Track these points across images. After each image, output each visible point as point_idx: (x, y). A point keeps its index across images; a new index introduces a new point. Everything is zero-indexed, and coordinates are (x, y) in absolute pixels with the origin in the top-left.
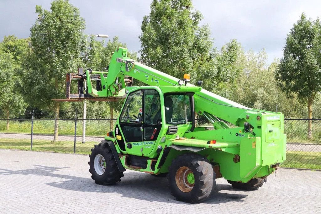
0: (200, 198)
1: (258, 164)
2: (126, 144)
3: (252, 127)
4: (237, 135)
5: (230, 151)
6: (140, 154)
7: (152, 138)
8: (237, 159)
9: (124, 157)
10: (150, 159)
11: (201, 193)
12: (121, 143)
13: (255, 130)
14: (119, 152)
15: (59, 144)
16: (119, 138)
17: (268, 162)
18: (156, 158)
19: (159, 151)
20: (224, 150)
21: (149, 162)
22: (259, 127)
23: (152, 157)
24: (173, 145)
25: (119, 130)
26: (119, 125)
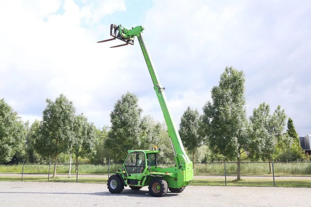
0: (163, 194)
1: (184, 181)
2: (127, 174)
3: (182, 167)
4: (176, 170)
5: (173, 176)
6: (135, 179)
7: (141, 172)
8: (176, 179)
9: (127, 180)
10: (139, 180)
11: (163, 192)
12: (125, 174)
13: (183, 168)
14: (124, 178)
15: (57, 178)
16: (124, 172)
17: (187, 180)
18: (142, 180)
19: (144, 177)
20: (171, 176)
21: (139, 182)
22: (185, 167)
23: (140, 180)
24: (151, 174)
25: (124, 169)
26: (124, 167)
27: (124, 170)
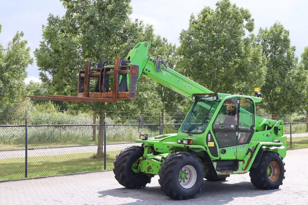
2: (219, 150)
6: (234, 158)
9: (215, 163)
26: (211, 131)
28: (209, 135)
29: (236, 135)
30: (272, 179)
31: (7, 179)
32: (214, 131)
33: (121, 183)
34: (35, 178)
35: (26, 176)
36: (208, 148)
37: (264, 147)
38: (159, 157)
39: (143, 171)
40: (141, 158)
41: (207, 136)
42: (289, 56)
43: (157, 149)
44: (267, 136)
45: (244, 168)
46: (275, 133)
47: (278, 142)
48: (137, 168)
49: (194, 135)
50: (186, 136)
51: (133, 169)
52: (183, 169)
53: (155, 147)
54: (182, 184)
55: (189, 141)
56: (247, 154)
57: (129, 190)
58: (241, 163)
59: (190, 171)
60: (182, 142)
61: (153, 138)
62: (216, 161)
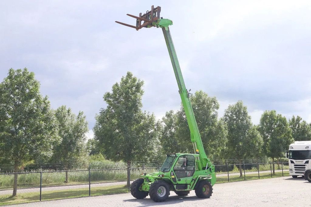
2: (177, 179)
6: (185, 183)
7: (191, 175)
12: (174, 179)
16: (173, 177)
25: (173, 173)
26: (173, 171)
27: (173, 175)
28: (172, 172)
29: (186, 172)
30: (206, 193)
31: (81, 196)
32: (175, 171)
33: (134, 196)
34: (94, 196)
35: (90, 195)
36: (171, 179)
37: (201, 178)
38: (150, 183)
39: (143, 190)
40: (143, 184)
41: (171, 173)
42: (247, 122)
43: (150, 180)
44: (206, 172)
45: (191, 188)
46: (210, 171)
47: (209, 175)
48: (141, 189)
49: (166, 173)
50: (162, 173)
51: (139, 189)
52: (160, 188)
53: (149, 178)
54: (159, 195)
55: (163, 175)
56: (192, 181)
57: (138, 200)
58: (189, 186)
59: (163, 189)
60: (159, 176)
61: (149, 175)
62: (176, 184)
